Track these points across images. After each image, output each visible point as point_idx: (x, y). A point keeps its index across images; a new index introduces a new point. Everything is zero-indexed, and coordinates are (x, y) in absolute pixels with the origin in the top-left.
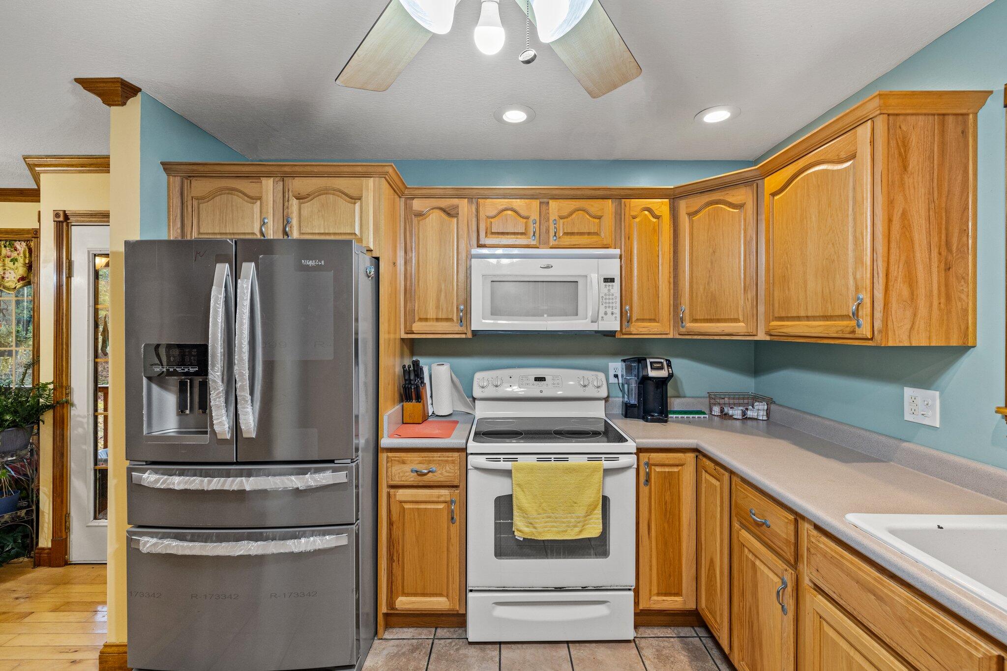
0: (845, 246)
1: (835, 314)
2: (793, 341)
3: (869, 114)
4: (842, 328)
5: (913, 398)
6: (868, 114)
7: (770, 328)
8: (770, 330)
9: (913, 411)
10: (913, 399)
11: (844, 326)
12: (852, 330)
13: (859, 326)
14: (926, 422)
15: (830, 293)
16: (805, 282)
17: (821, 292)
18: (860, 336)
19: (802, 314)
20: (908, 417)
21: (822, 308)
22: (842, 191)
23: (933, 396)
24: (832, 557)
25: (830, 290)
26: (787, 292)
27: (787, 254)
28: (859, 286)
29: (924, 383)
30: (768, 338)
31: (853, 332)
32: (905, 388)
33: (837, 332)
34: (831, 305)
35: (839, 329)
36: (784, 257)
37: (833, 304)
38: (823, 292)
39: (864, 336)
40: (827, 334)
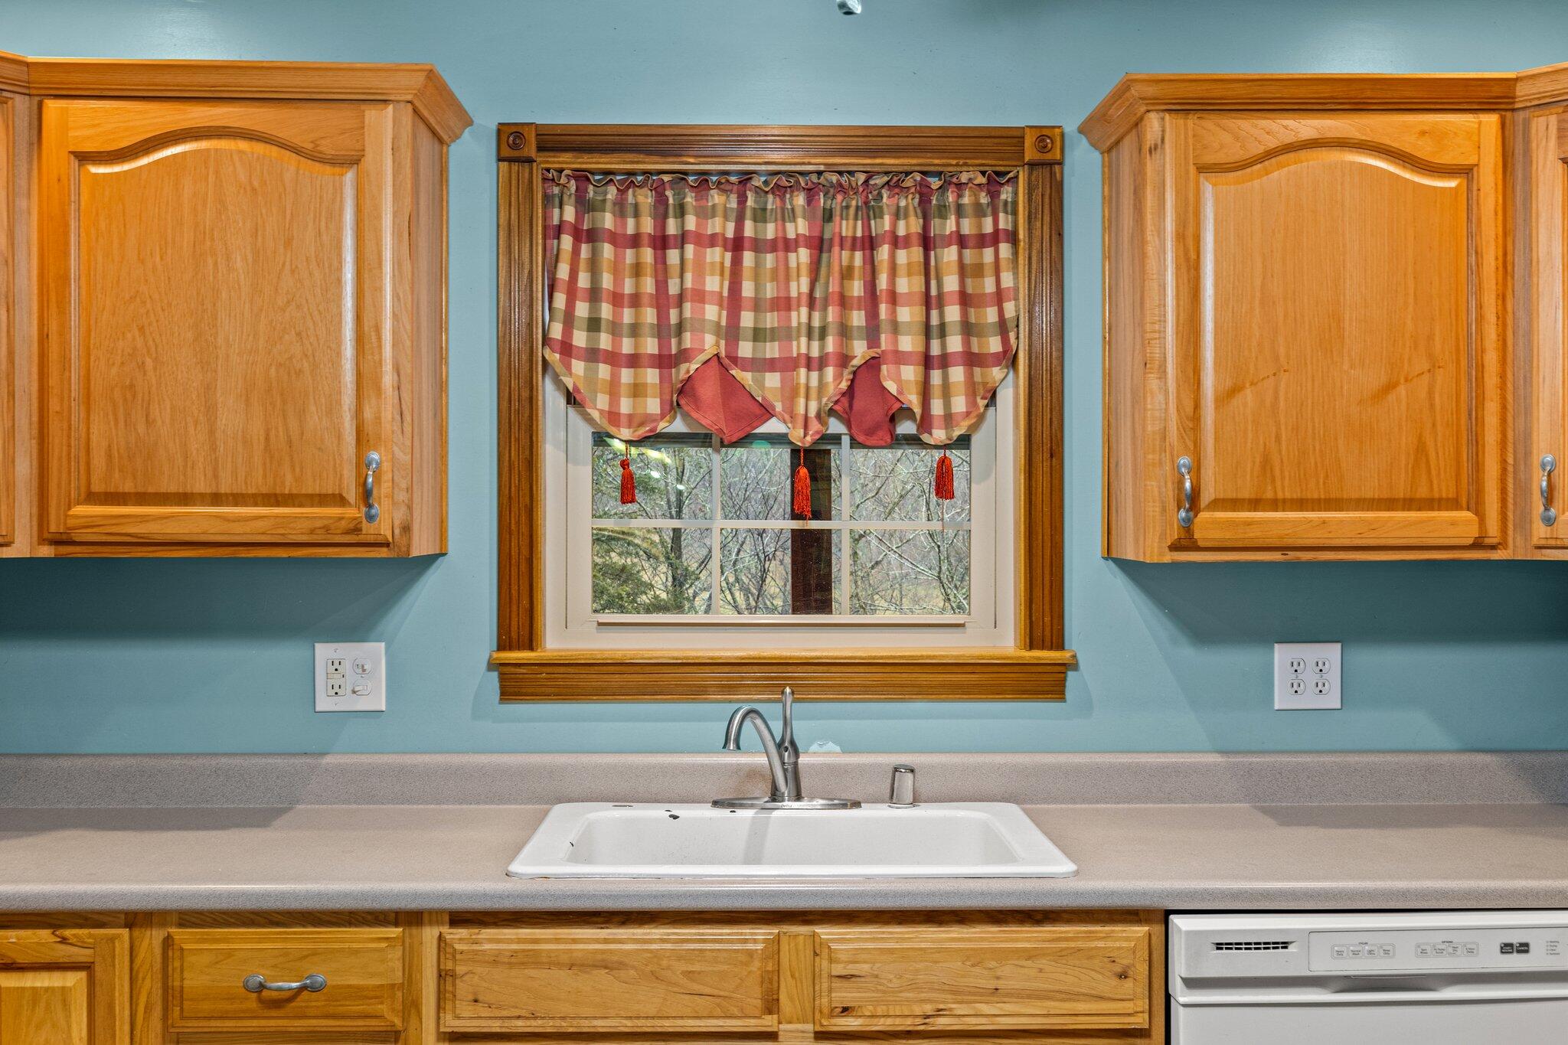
0: (333, 346)
1: (303, 492)
2: (151, 555)
3: (394, 92)
4: (326, 522)
5: (336, 663)
6: (391, 91)
7: (71, 522)
8: (69, 529)
9: (336, 689)
10: (336, 665)
11: (330, 518)
12: (351, 526)
13: (370, 518)
14: (362, 704)
15: (290, 443)
16: (210, 410)
17: (262, 439)
18: (371, 539)
19: (201, 486)
20: (324, 703)
21: (265, 476)
22: (323, 224)
23: (373, 652)
24: (514, 954)
25: (289, 437)
26: (141, 428)
27: (141, 329)
28: (370, 433)
29: (355, 630)
30: (46, 551)
31: (357, 530)
32: (317, 645)
33: (312, 531)
34: (293, 470)
35: (319, 524)
36: (129, 335)
37: (298, 470)
38: (267, 439)
39: (380, 539)
40: (281, 537)
